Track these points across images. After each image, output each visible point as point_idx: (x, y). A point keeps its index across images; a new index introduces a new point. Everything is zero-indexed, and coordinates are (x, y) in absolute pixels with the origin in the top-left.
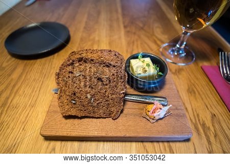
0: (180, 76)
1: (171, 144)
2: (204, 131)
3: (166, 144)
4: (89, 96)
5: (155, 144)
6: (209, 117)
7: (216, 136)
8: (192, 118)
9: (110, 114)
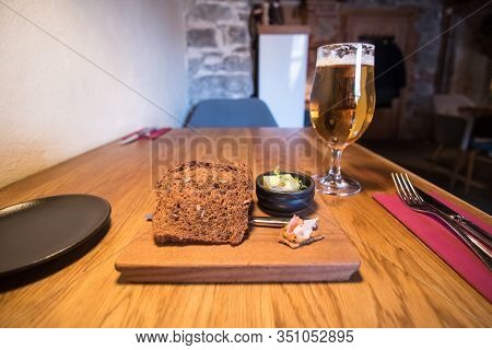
0: (340, 208)
1: (330, 286)
2: (386, 268)
3: (322, 286)
4: (198, 208)
5: (304, 286)
6: (392, 251)
7: (406, 274)
8: (364, 253)
9: (228, 238)
